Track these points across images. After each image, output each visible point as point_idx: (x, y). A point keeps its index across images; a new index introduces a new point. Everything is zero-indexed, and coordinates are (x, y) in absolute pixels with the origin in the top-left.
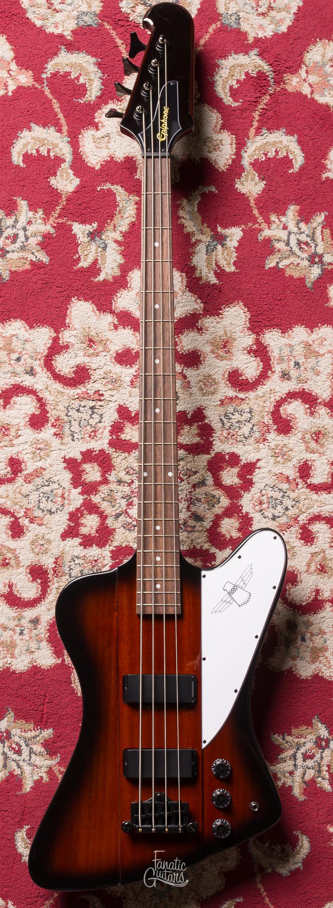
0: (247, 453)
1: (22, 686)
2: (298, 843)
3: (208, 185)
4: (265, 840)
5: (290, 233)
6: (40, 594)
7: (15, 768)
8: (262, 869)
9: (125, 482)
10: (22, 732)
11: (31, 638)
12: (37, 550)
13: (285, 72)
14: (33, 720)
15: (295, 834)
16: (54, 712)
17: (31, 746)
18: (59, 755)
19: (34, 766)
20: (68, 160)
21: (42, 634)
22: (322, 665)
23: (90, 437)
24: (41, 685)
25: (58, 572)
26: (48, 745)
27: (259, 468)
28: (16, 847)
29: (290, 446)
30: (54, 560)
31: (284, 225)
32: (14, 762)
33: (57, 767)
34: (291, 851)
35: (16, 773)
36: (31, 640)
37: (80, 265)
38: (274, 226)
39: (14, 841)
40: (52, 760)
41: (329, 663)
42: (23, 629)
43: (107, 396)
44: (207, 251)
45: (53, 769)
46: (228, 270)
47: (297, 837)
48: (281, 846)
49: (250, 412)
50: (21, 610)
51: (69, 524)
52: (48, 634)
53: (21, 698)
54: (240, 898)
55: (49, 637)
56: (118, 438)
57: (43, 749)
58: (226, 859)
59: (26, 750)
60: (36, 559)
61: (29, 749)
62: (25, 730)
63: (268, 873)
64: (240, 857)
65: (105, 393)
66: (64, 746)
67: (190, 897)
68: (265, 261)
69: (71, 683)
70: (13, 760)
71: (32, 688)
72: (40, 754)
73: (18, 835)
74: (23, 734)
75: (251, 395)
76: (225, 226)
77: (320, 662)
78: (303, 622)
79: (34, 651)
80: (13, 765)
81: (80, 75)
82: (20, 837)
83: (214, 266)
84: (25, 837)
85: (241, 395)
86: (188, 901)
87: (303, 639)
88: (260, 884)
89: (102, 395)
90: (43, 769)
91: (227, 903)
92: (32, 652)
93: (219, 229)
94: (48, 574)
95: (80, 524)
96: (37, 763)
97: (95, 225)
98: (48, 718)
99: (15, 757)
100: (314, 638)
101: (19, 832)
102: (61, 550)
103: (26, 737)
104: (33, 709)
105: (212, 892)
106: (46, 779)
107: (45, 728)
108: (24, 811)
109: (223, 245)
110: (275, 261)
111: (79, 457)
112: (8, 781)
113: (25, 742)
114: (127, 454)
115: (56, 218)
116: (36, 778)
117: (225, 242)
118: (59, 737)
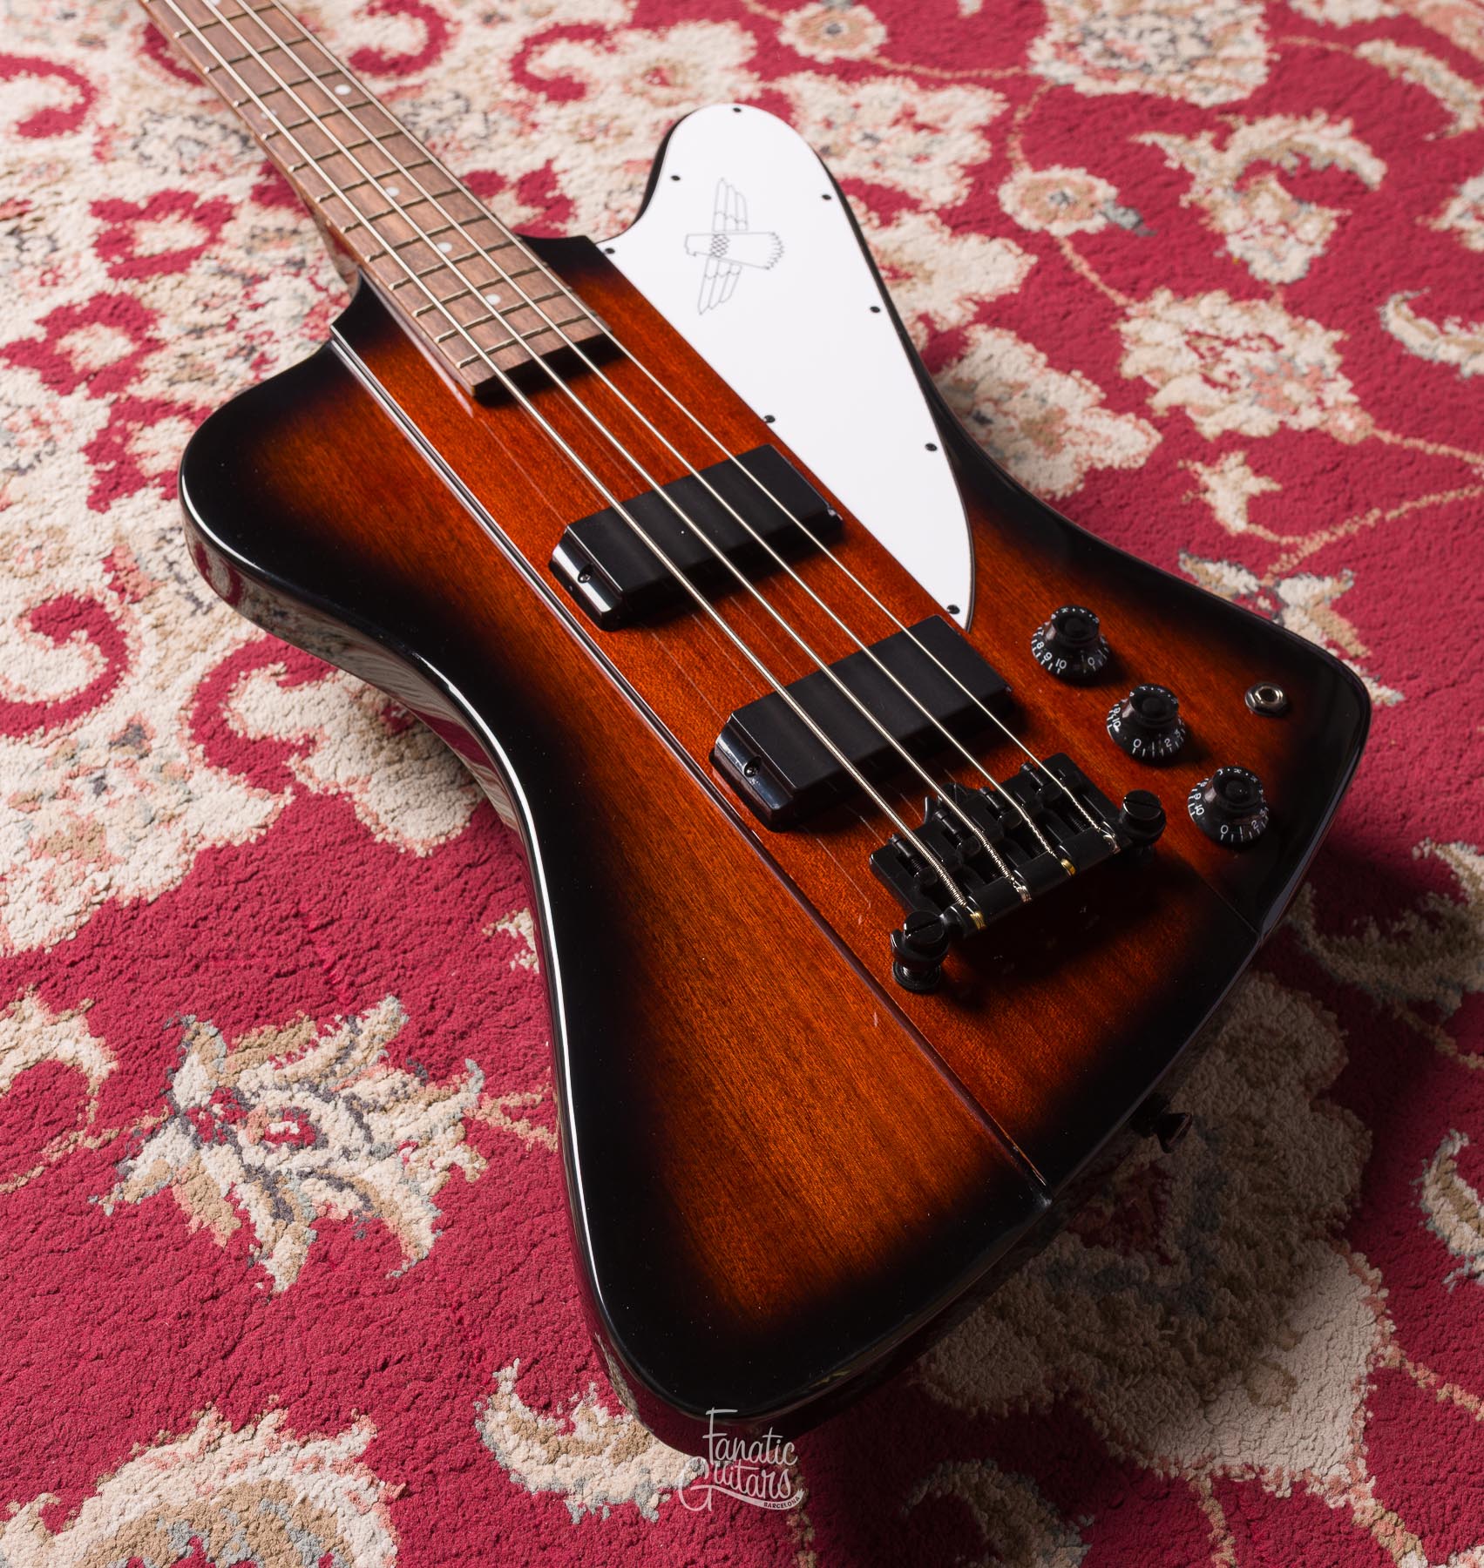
0: (510, 161)
1: (195, 926)
2: (1452, 872)
4: (1355, 922)
6: (106, 665)
7: (329, 1194)
8: (1428, 1009)
9: (212, 326)
10: (280, 1066)
11: (143, 786)
12: (30, 565)
14: (301, 1008)
15: (1422, 856)
16: (365, 945)
17: (344, 1093)
18: (470, 1063)
19: (397, 1150)
21: (178, 756)
22: (1085, 447)
23: (43, 284)
24: (265, 890)
25: (137, 586)
26: (409, 1053)
27: (565, 171)
28: (513, 1478)
29: (610, 112)
30: (100, 567)
32: (311, 1180)
33: (488, 1103)
34: (1459, 908)
35: (340, 1213)
36: (148, 790)
39: (492, 1458)
40: (457, 1091)
41: (1097, 434)
42: (98, 774)
43: (40, 198)
45: (479, 1118)
47: (1434, 859)
48: (1416, 910)
49: (458, 97)
50: (65, 730)
51: (97, 472)
52: (201, 747)
53: (212, 963)
54: (1452, 1138)
55: (207, 753)
56: (129, 258)
57: (398, 1076)
58: (1296, 1048)
59: (333, 1116)
60: (39, 587)
61: (341, 1105)
62: (289, 1056)
63: (1459, 1012)
64: (1332, 1016)
65: (32, 197)
66: (471, 1026)
67: (1294, 1239)
69: (368, 833)
70: (304, 1176)
71: (238, 915)
72: (400, 1097)
73: (490, 1426)
74: (289, 1070)
75: (430, 72)
77: (1074, 444)
78: (949, 388)
79: (177, 812)
80: (317, 1192)
82: (507, 1429)
84: (529, 1415)
85: (411, 80)
86: (1299, 1257)
87: (983, 420)
88: (1467, 1053)
89: (26, 202)
90: (439, 1137)
91: (1428, 1178)
92: (173, 817)
94: (102, 606)
95: (132, 456)
96: (401, 1135)
98: (353, 970)
99: (307, 1158)
100: (1007, 407)
101: (489, 1412)
102: (109, 533)
103: (307, 1077)
104: (278, 975)
105: (1351, 1178)
106: (472, 1164)
107: (363, 1008)
108: (460, 1322)
111: (40, 334)
112: (325, 1257)
113: (314, 1089)
114: (178, 276)
116: (432, 1184)
118: (432, 1007)
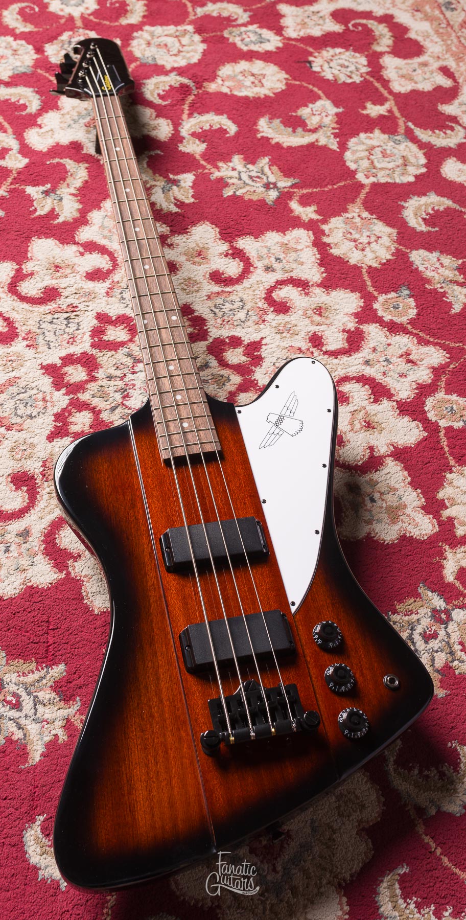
0: (248, 335)
1: (14, 614)
2: (459, 758)
3: (154, 150)
4: (411, 765)
5: (240, 173)
6: (28, 503)
7: (15, 729)
8: (421, 811)
9: (116, 376)
10: (19, 676)
11: (20, 554)
12: (18, 456)
13: (203, 82)
14: (35, 657)
15: (451, 747)
16: (64, 641)
17: (35, 694)
18: (78, 699)
19: (42, 722)
20: (15, 148)
21: (36, 547)
22: (406, 525)
23: (68, 343)
24: (41, 608)
25: (49, 475)
26: (61, 687)
27: (265, 345)
28: (27, 856)
29: (294, 322)
30: (41, 463)
31: (232, 168)
32: (12, 722)
33: (77, 716)
34: (454, 774)
35: (15, 738)
36: (21, 556)
37: (37, 214)
38: (223, 170)
39: (23, 846)
40: (70, 708)
41: (414, 520)
42: (8, 545)
43: (81, 307)
44: (163, 192)
45: (72, 720)
46: (187, 201)
47: (456, 749)
48: (437, 768)
49: (241, 301)
50: (5, 524)
51: (55, 425)
52: (44, 546)
53: (14, 630)
54: (403, 867)
55: (45, 549)
56: (100, 340)
57: (54, 694)
58: (363, 807)
59: (28, 701)
60: (19, 466)
61: (32, 698)
62: (24, 673)
63: (433, 817)
64: (383, 799)
65: (79, 305)
66: (84, 685)
67: (324, 882)
68: (222, 192)
69: (83, 599)
70: (10, 720)
71: (29, 615)
72: (51, 702)
73: (28, 834)
74: (21, 679)
75: (238, 287)
76: (177, 174)
77: (403, 522)
78: (366, 482)
79: (26, 568)
80: (11, 727)
81: (20, 99)
82: (32, 838)
83: (173, 200)
84: (41, 836)
85: (228, 289)
86: (322, 890)
87: (373, 500)
88: (426, 835)
89: (77, 307)
90: (57, 723)
91: (386, 879)
92: (24, 570)
93: (171, 176)
94: (36, 479)
95: (69, 423)
96: (46, 716)
97: (49, 186)
98: (56, 649)
99: (14, 713)
100: (385, 497)
101: (29, 829)
102: (49, 452)
103: (26, 683)
104: (32, 642)
105: (357, 866)
106: (63, 737)
107: (53, 665)
108: (35, 793)
109: (178, 186)
110: (232, 191)
111: (59, 363)
112: (4, 752)
113: (26, 689)
114: (113, 352)
115: (8, 186)
116: (47, 739)
117: (179, 184)
118: (75, 673)
